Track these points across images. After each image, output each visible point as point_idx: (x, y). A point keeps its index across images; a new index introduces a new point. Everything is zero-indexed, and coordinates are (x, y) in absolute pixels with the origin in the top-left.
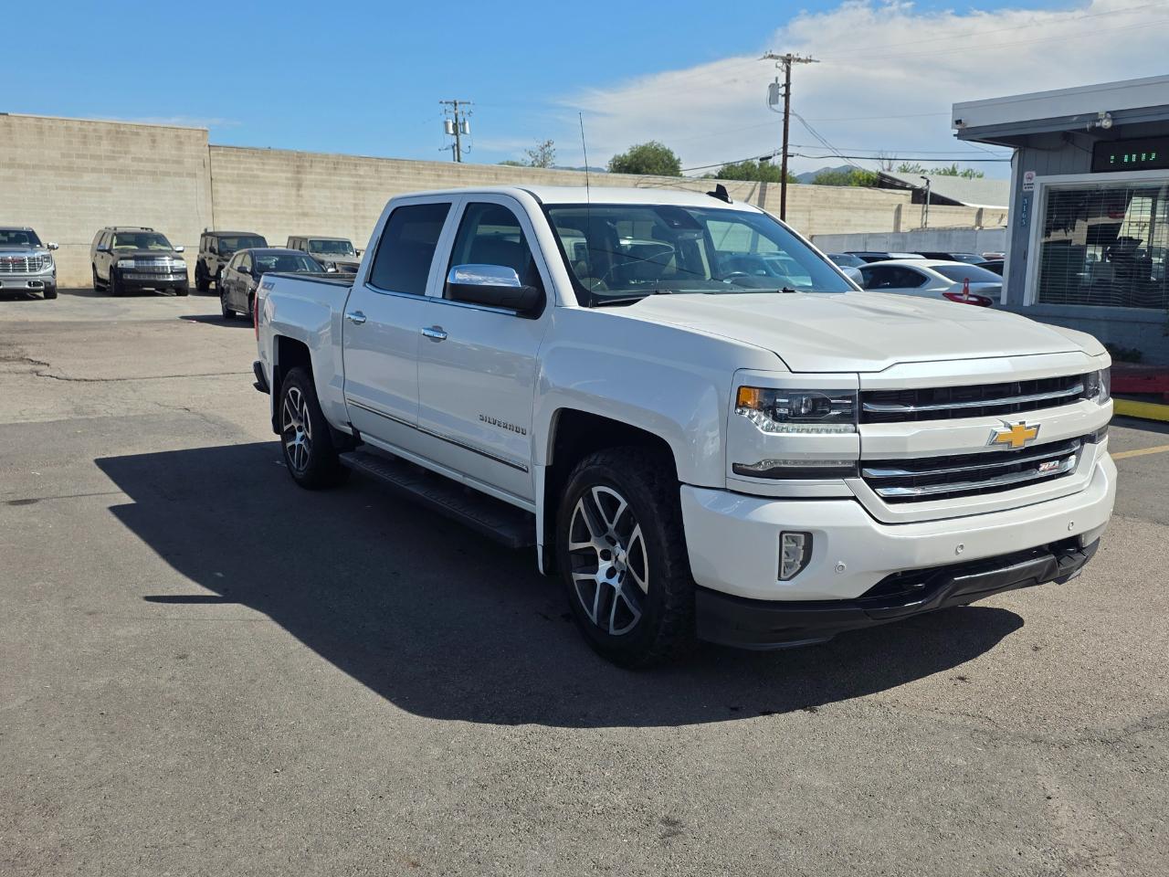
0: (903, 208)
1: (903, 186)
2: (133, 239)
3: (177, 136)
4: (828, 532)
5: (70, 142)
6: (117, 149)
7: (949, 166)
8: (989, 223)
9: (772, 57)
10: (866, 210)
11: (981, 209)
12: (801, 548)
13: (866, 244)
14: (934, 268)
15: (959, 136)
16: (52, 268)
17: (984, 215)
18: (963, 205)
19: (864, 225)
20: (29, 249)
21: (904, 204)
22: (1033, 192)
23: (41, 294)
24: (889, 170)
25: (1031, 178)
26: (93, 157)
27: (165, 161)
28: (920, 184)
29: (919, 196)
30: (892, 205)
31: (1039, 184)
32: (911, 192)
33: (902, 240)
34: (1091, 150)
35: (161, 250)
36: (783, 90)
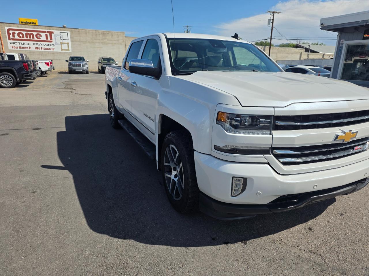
0: (302, 53)
1: (303, 47)
2: (107, 60)
3: (118, 34)
4: (254, 178)
5: (93, 36)
6: (104, 37)
7: (316, 42)
8: (326, 57)
9: (269, 12)
10: (292, 54)
11: (324, 54)
12: (241, 184)
13: (291, 63)
14: (310, 69)
15: (322, 29)
16: (87, 67)
17: (325, 55)
18: (319, 53)
19: (291, 58)
20: (82, 62)
21: (303, 52)
22: (343, 46)
23: (85, 73)
24: (299, 43)
25: (343, 42)
26: (98, 39)
27: (115, 40)
28: (308, 47)
29: (307, 50)
30: (299, 52)
31: (345, 43)
32: (305, 49)
33: (301, 62)
34: (364, 33)
35: (112, 63)
36: (272, 21)
